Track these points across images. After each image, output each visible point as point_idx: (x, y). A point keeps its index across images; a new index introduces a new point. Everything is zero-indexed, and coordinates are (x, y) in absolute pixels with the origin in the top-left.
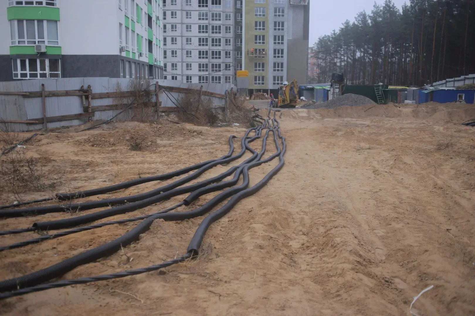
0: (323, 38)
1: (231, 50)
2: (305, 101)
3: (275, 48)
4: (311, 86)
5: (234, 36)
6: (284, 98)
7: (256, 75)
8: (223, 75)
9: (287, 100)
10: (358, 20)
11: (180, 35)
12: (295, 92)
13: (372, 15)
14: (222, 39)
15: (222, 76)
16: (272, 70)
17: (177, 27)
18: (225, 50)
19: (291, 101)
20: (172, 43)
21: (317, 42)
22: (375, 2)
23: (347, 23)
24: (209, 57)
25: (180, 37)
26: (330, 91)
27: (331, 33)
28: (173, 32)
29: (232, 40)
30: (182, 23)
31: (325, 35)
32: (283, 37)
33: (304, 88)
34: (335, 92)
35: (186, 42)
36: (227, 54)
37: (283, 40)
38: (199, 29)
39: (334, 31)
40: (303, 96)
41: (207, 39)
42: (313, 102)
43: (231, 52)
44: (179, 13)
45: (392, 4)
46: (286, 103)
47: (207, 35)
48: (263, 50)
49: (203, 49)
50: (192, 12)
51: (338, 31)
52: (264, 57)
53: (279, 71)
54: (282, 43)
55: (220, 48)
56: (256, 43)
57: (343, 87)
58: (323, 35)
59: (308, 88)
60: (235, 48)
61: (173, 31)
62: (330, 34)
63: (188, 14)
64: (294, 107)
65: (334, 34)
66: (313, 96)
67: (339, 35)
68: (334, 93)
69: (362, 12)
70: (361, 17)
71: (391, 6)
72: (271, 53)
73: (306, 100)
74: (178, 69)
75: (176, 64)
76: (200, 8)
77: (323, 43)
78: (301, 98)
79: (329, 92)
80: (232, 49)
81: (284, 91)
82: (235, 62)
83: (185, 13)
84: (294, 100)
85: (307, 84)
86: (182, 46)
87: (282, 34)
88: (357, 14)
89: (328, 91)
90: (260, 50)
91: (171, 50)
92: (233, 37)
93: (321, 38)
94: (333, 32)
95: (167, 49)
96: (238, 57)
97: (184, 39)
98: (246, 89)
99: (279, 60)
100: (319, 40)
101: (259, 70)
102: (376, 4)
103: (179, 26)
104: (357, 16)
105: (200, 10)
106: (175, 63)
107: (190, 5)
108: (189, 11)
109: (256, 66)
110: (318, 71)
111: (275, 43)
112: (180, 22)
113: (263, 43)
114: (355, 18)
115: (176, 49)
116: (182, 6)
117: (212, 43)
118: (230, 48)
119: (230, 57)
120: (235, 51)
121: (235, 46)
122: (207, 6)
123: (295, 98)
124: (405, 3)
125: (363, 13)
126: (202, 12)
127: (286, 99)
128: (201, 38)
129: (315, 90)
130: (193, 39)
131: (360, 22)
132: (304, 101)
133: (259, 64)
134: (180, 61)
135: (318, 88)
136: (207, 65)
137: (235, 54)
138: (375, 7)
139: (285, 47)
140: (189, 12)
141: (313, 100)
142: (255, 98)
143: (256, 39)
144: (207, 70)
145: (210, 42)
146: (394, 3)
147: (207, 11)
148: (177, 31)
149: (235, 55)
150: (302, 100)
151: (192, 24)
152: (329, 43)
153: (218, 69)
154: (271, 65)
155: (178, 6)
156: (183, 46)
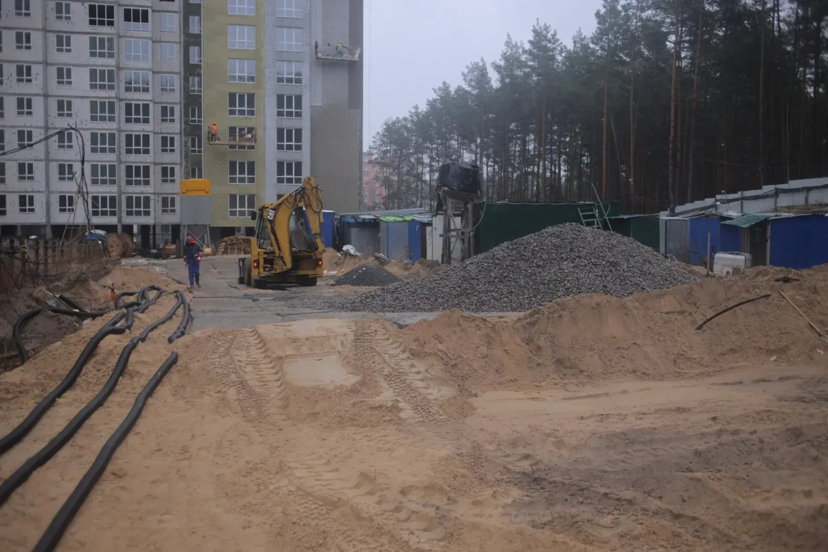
0: (394, 123)
1: (177, 134)
2: (356, 256)
3: (280, 127)
4: (370, 215)
5: (183, 101)
6: (269, 248)
7: (233, 193)
8: (155, 194)
9: (282, 258)
10: (468, 78)
11: (41, 92)
12: (312, 226)
13: (502, 63)
14: (151, 106)
15: (152, 197)
16: (275, 180)
17: (33, 71)
18: (161, 133)
19: (297, 259)
20: (19, 113)
21: (381, 131)
22: (508, 35)
23: (446, 88)
24: (119, 148)
25: (42, 98)
26: (430, 224)
27: (410, 112)
28: (21, 84)
29: (177, 109)
30: (46, 63)
31: (398, 118)
32: (299, 99)
33: (352, 221)
34: (452, 227)
35: (59, 110)
36: (167, 143)
37: (299, 105)
38: (91, 80)
39: (416, 107)
40: (349, 243)
41: (112, 105)
42: (377, 258)
43: (177, 138)
44: (37, 39)
45: (552, 32)
46: (278, 269)
47: (114, 96)
48: (251, 130)
49: (103, 129)
50: (73, 37)
51: (423, 108)
52: (253, 147)
53: (292, 182)
54: (299, 115)
55: (147, 128)
56: (232, 112)
57: (477, 208)
58: (394, 118)
59: (364, 219)
60: (185, 129)
61: (22, 80)
62: (407, 115)
63: (63, 42)
64: (310, 282)
65: (417, 114)
66: (376, 244)
67: (427, 115)
68: (447, 229)
69: (477, 64)
70: (476, 73)
71: (549, 36)
72: (269, 138)
73: (358, 254)
74: (36, 178)
75: (30, 166)
76: (93, 27)
77: (393, 133)
78: (345, 248)
79: (428, 229)
80: (178, 131)
81: (271, 222)
82: (187, 162)
83: (53, 38)
84: (310, 257)
85: (359, 210)
86: (46, 121)
87: (298, 93)
88: (467, 67)
89: (424, 225)
90: (241, 130)
91: (16, 130)
92: (180, 103)
93: (390, 123)
94: (413, 111)
95: (5, 126)
96: (195, 151)
97: (53, 103)
98: (206, 226)
99: (291, 156)
100: (385, 127)
101: (242, 180)
102: (510, 39)
103: (36, 69)
104: (466, 71)
105: (93, 31)
106: (27, 163)
107: (68, 18)
108: (66, 32)
109: (232, 171)
110: (384, 193)
111: (280, 114)
112: (41, 59)
113: (252, 113)
114: (463, 74)
115: (31, 127)
116: (46, 19)
117: (127, 114)
118: (174, 128)
119: (173, 151)
120: (186, 135)
121: (186, 123)
122: (111, 24)
123: (313, 247)
124: (580, 31)
125: (481, 64)
126: (98, 37)
127: (277, 252)
128: (96, 102)
129: (382, 225)
130: (76, 103)
131: (473, 83)
132: (351, 255)
133: (242, 165)
134: (43, 157)
135: (392, 219)
136: (112, 168)
137: (186, 143)
138: (508, 46)
139: (305, 123)
140: (64, 35)
141: (378, 255)
142: (226, 248)
143: (232, 103)
144: (113, 182)
145: (120, 112)
146: (555, 31)
147: (112, 34)
148: (34, 81)
149: (185, 146)
150: (347, 254)
151: (74, 65)
152: (405, 134)
153: (142, 178)
154: (272, 168)
155: (35, 20)
156: (51, 120)
